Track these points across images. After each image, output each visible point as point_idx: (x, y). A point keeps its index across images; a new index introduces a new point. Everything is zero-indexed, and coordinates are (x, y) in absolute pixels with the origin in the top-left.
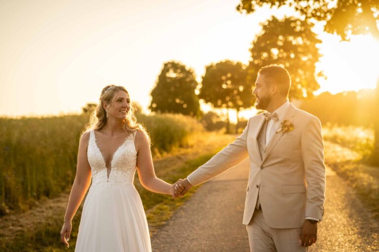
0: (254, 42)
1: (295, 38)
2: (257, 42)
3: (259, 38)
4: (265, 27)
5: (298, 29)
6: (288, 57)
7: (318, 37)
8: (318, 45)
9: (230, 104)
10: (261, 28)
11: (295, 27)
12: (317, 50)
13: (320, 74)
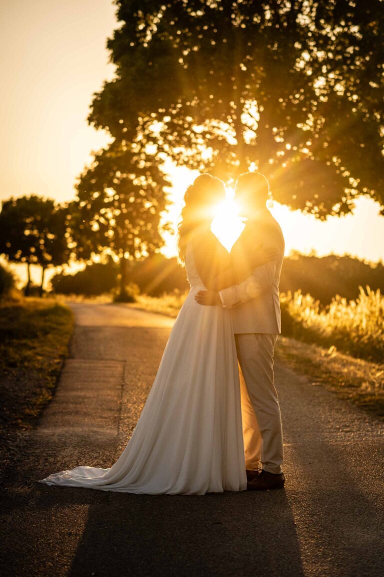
0: (81, 175)
1: (137, 177)
2: (86, 176)
3: (89, 172)
4: (98, 158)
5: (142, 164)
6: (126, 201)
7: (167, 179)
8: (165, 189)
9: (35, 259)
10: (93, 158)
11: (137, 162)
12: (164, 194)
13: (166, 227)
